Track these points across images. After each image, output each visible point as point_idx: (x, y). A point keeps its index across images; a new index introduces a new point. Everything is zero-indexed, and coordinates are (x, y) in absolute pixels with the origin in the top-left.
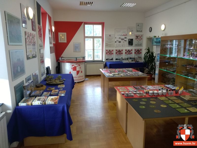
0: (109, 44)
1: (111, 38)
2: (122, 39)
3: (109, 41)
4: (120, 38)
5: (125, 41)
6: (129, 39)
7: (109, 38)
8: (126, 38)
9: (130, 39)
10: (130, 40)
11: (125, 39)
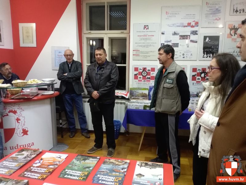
0: (142, 52)
1: (150, 34)
2: (184, 37)
3: (143, 41)
4: (175, 34)
5: (192, 41)
6: (205, 38)
7: (142, 34)
8: (195, 33)
9: (210, 37)
10: (207, 39)
11: (193, 37)
